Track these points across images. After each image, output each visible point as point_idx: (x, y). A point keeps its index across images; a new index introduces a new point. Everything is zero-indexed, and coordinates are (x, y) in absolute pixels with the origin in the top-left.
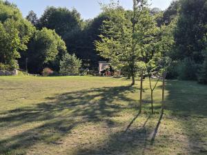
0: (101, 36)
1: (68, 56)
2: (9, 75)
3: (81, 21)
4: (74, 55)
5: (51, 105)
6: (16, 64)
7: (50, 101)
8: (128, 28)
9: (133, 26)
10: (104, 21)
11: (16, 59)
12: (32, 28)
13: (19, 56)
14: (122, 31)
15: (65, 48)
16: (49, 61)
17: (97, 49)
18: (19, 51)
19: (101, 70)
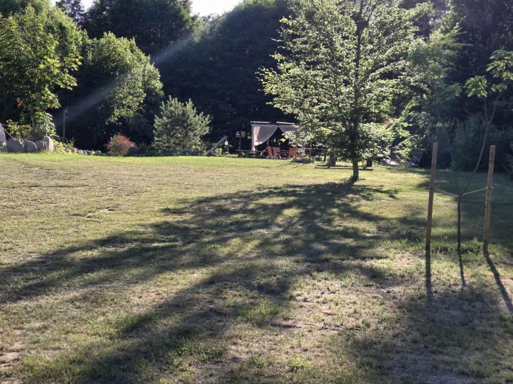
0: (277, 57)
1: (175, 106)
2: (34, 151)
3: (194, 19)
4: (190, 105)
5: (187, 229)
6: (48, 124)
7: (178, 218)
8: (344, 38)
9: (358, 33)
10: (284, 20)
11: (49, 110)
12: (77, 34)
13: (57, 105)
14: (330, 45)
15: (158, 85)
16: (121, 119)
17: (267, 90)
18: (56, 89)
19: (256, 143)
